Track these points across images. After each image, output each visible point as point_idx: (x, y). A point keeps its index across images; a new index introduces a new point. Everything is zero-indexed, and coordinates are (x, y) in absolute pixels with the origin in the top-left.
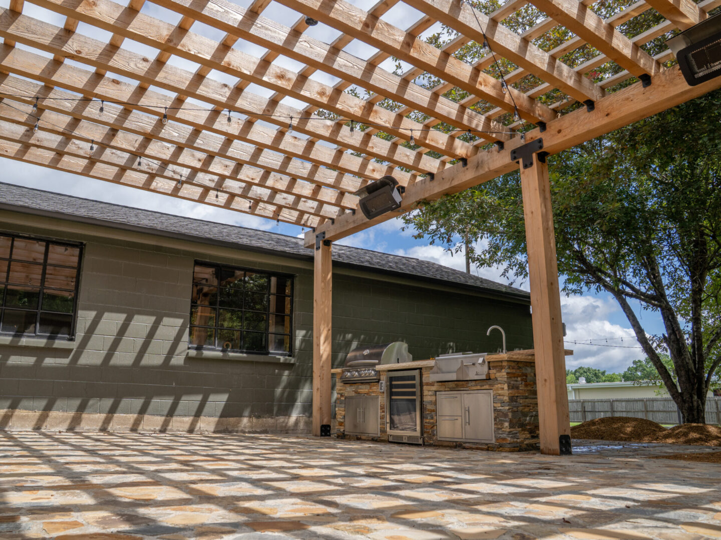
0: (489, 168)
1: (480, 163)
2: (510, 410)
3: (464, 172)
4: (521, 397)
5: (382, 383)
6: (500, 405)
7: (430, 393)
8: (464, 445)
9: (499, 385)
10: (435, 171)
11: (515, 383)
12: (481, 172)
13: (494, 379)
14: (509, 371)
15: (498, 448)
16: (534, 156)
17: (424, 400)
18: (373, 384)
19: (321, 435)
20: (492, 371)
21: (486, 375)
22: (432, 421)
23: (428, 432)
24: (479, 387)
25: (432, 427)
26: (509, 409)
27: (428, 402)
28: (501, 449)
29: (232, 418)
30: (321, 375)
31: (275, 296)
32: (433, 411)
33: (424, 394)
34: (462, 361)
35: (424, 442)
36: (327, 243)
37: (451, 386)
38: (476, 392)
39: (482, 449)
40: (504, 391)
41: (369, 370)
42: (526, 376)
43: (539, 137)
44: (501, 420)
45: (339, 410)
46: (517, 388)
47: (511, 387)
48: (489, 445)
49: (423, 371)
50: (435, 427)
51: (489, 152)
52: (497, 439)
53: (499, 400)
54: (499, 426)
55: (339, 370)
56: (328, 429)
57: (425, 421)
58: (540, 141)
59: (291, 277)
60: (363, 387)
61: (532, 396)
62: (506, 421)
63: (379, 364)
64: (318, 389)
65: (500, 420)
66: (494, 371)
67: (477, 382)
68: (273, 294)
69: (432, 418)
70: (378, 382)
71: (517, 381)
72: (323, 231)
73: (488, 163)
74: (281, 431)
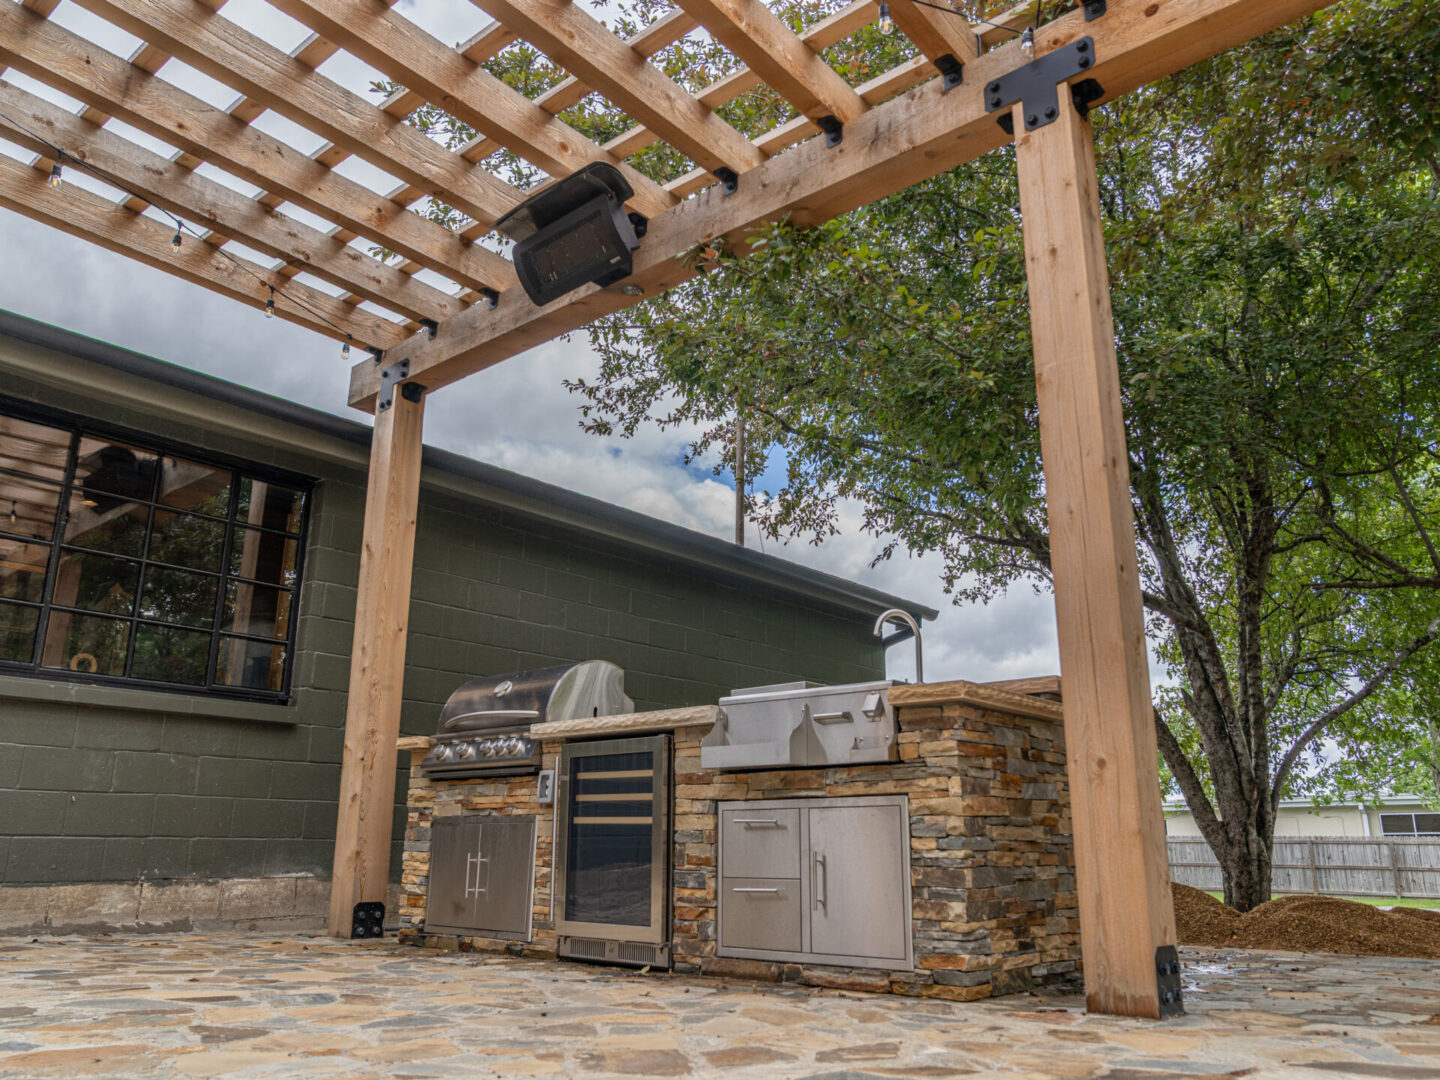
0: (910, 141)
1: (881, 130)
2: (969, 862)
3: (832, 161)
4: (994, 821)
5: (546, 778)
6: (933, 845)
7: (698, 807)
8: (806, 973)
9: (932, 781)
10: (741, 168)
11: (978, 774)
12: (886, 153)
13: (912, 762)
14: (963, 735)
15: (927, 986)
16: (1063, 91)
17: (679, 827)
18: (518, 780)
19: (355, 935)
20: (906, 737)
21: (890, 748)
22: (699, 894)
23: (687, 931)
24: (860, 788)
25: (701, 914)
26: (966, 858)
27: (691, 836)
28: (936, 989)
29: (69, 888)
30: (368, 758)
31: (259, 534)
32: (706, 862)
33: (679, 810)
34: (807, 706)
35: (672, 961)
36: (413, 392)
37: (767, 785)
38: (850, 801)
39: (870, 990)
40: (951, 800)
41: (510, 739)
42: (1005, 756)
43: (1081, 35)
44: (938, 895)
45: (412, 858)
46: (985, 791)
47: (972, 788)
48: (894, 977)
49: (678, 738)
50: (711, 915)
51: (913, 97)
52: (924, 956)
53: (929, 828)
54: (932, 915)
55: (420, 741)
56: (378, 914)
57: (678, 892)
58: (1084, 46)
59: (307, 484)
60: (488, 789)
61: (1020, 819)
62: (957, 898)
63: (542, 719)
64: (354, 797)
65: (933, 895)
66: (916, 736)
67: (855, 772)
68: (253, 528)
69: (702, 886)
70: (536, 774)
71: (982, 768)
72: (402, 358)
73: (909, 129)
74: (235, 922)
